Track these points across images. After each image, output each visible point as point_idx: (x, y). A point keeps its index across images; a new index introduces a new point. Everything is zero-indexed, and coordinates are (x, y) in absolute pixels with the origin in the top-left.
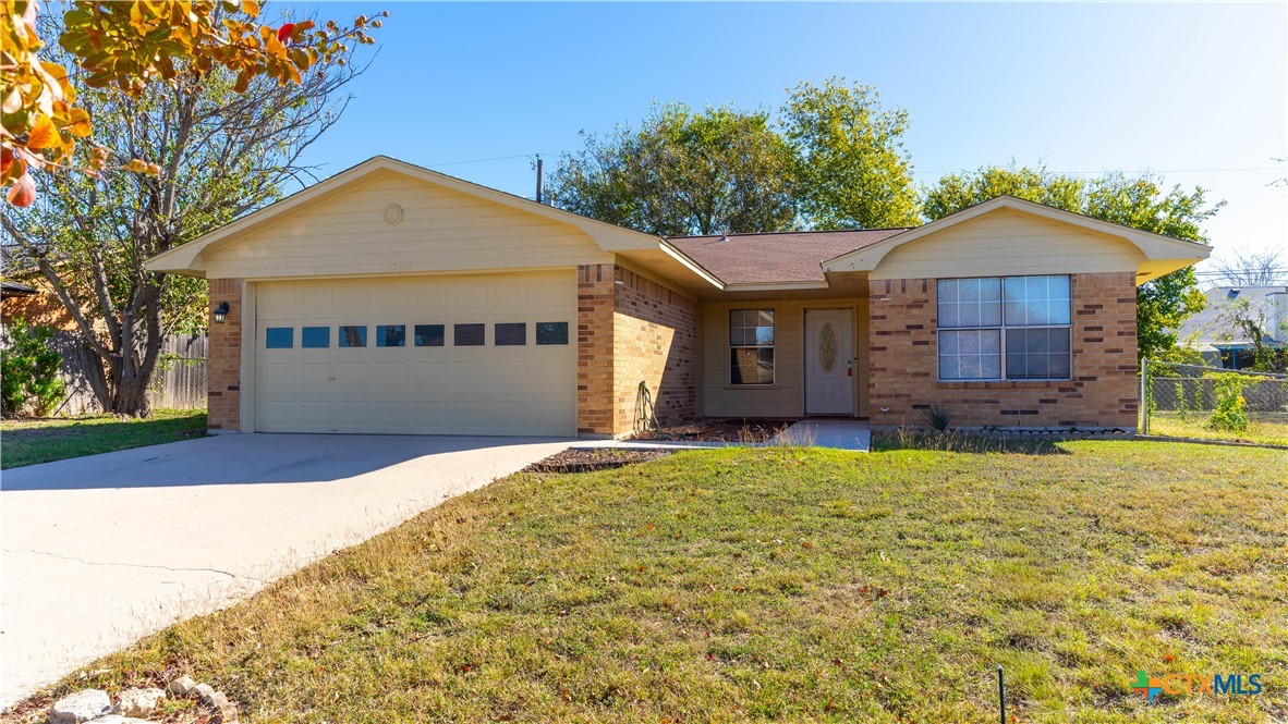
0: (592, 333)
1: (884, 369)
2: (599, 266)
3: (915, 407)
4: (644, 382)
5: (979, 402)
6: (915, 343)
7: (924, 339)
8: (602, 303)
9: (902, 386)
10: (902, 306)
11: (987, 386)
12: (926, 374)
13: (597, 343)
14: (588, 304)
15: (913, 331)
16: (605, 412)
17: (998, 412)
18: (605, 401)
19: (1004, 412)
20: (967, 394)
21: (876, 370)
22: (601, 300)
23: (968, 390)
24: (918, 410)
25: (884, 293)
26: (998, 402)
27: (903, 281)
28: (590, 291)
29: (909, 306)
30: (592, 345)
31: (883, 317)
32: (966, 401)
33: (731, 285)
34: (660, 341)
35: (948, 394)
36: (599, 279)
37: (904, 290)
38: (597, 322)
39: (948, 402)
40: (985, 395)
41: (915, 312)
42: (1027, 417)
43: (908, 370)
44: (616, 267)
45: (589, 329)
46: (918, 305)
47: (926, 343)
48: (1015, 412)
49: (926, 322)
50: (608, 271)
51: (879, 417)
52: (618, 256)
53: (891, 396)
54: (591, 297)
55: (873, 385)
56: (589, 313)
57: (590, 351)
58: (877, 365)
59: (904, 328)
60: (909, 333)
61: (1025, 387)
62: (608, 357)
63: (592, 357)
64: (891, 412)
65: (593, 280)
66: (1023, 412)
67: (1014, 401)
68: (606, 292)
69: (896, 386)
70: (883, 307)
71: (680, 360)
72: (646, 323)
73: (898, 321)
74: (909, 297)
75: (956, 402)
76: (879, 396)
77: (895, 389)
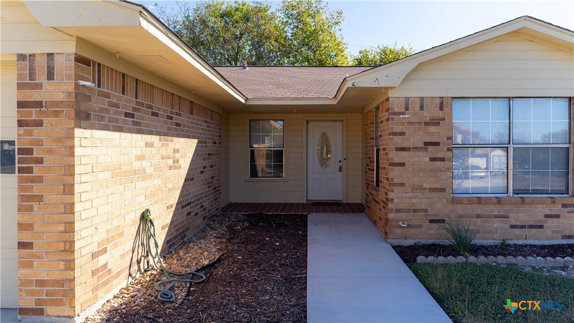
0: (40, 161)
1: (402, 185)
2: (50, 55)
3: (432, 221)
4: (147, 211)
5: (490, 217)
6: (432, 159)
7: (440, 155)
8: (56, 114)
9: (420, 201)
10: (420, 123)
11: (499, 201)
12: (442, 190)
13: (48, 176)
14: (33, 114)
15: (430, 148)
16: (61, 283)
17: (507, 226)
18: (62, 265)
19: (513, 227)
20: (480, 209)
21: (395, 185)
22: (54, 108)
23: (481, 206)
24: (434, 225)
25: (403, 110)
26: (508, 217)
27: (422, 99)
28: (35, 96)
29: (427, 124)
30: (40, 180)
31: (402, 134)
32: (478, 216)
33: (253, 99)
34: (177, 155)
35: (461, 209)
36: (50, 76)
37: (422, 108)
38: (48, 144)
39: (461, 217)
40: (496, 210)
41: (432, 129)
42: (534, 231)
43: (425, 186)
44: (79, 59)
45: (36, 155)
46: (435, 122)
47: (442, 159)
48: (523, 227)
49: (443, 140)
50: (65, 65)
51: (398, 231)
52: (80, 41)
53: (408, 211)
54: (38, 104)
55: (392, 200)
56: (36, 130)
57: (36, 189)
58: (396, 181)
59: (422, 145)
60: (426, 150)
61: (534, 202)
62: (67, 199)
63: (39, 198)
64: (409, 226)
65: (41, 78)
66: (531, 227)
67: (522, 216)
68: (61, 97)
69: (414, 201)
70: (402, 124)
71: (205, 167)
72: (155, 139)
73: (416, 138)
74: (427, 115)
75: (470, 217)
76: (398, 211)
77: (413, 204)
